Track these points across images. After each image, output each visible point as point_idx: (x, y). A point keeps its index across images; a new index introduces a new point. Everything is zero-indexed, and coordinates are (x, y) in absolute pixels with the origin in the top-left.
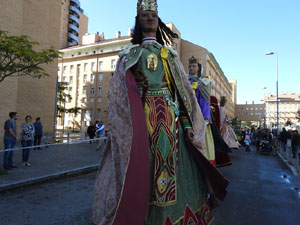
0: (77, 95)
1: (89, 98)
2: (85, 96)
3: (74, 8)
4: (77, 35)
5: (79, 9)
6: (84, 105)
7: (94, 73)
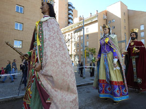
0: (72, 48)
1: (77, 49)
2: (75, 48)
3: (70, 8)
4: (72, 20)
5: (73, 7)
6: (75, 53)
7: (79, 36)
